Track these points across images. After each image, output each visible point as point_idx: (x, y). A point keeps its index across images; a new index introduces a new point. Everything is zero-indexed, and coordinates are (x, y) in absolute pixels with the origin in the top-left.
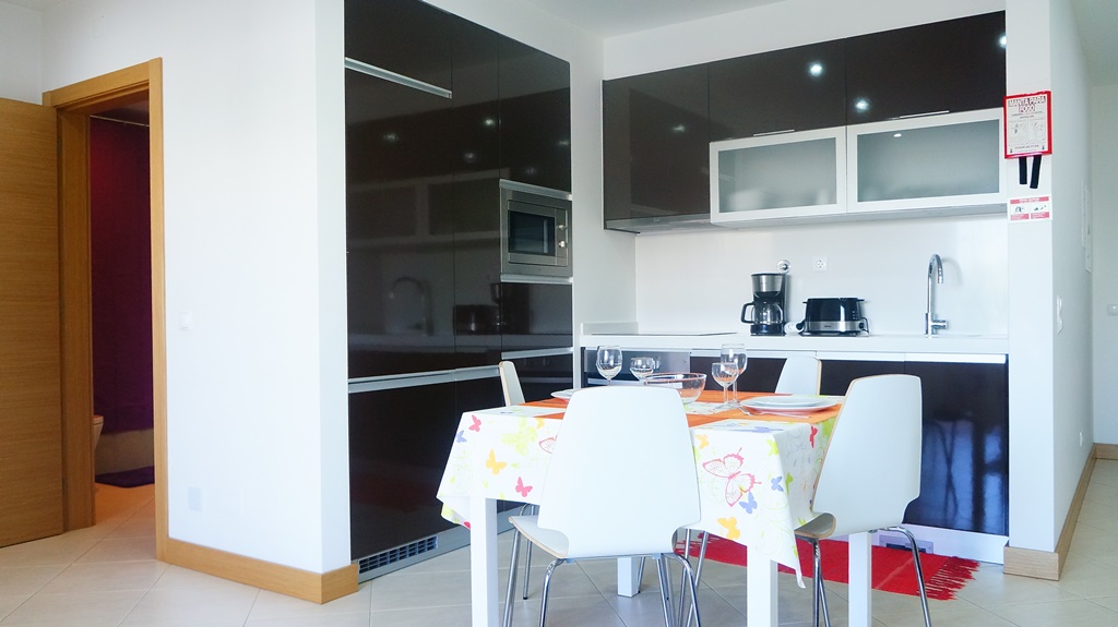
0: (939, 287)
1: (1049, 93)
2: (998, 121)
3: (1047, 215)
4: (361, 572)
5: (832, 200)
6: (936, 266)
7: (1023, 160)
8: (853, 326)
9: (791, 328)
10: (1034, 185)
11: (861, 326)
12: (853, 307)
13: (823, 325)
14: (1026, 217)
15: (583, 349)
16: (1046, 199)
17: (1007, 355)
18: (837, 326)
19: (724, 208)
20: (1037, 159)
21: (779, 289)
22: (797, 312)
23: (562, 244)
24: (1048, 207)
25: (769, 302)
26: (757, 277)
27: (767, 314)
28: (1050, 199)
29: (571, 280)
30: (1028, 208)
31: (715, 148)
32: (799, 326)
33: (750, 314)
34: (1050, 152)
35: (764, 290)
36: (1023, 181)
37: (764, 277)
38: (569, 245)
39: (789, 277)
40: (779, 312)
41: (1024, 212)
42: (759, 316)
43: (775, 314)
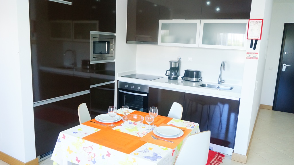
0: (223, 72)
1: (263, 20)
2: (246, 24)
3: (257, 58)
4: (40, 159)
5: (194, 43)
6: (223, 65)
7: (252, 41)
8: (198, 80)
9: (180, 78)
10: (254, 48)
11: (200, 80)
12: (198, 75)
13: (189, 79)
14: (251, 58)
15: (118, 81)
16: (257, 53)
17: (240, 99)
18: (193, 79)
19: (162, 41)
20: (256, 41)
21: (177, 66)
22: (182, 73)
23: (112, 50)
24: (258, 56)
25: (174, 70)
26: (171, 62)
27: (173, 73)
28: (259, 53)
29: (115, 60)
30: (252, 56)
31: (161, 22)
32: (182, 78)
33: (168, 73)
34: (260, 39)
35: (173, 67)
36: (251, 47)
37: (173, 63)
38: (114, 50)
39: (181, 62)
40: (177, 73)
41: (250, 57)
42: (171, 74)
43: (176, 74)
